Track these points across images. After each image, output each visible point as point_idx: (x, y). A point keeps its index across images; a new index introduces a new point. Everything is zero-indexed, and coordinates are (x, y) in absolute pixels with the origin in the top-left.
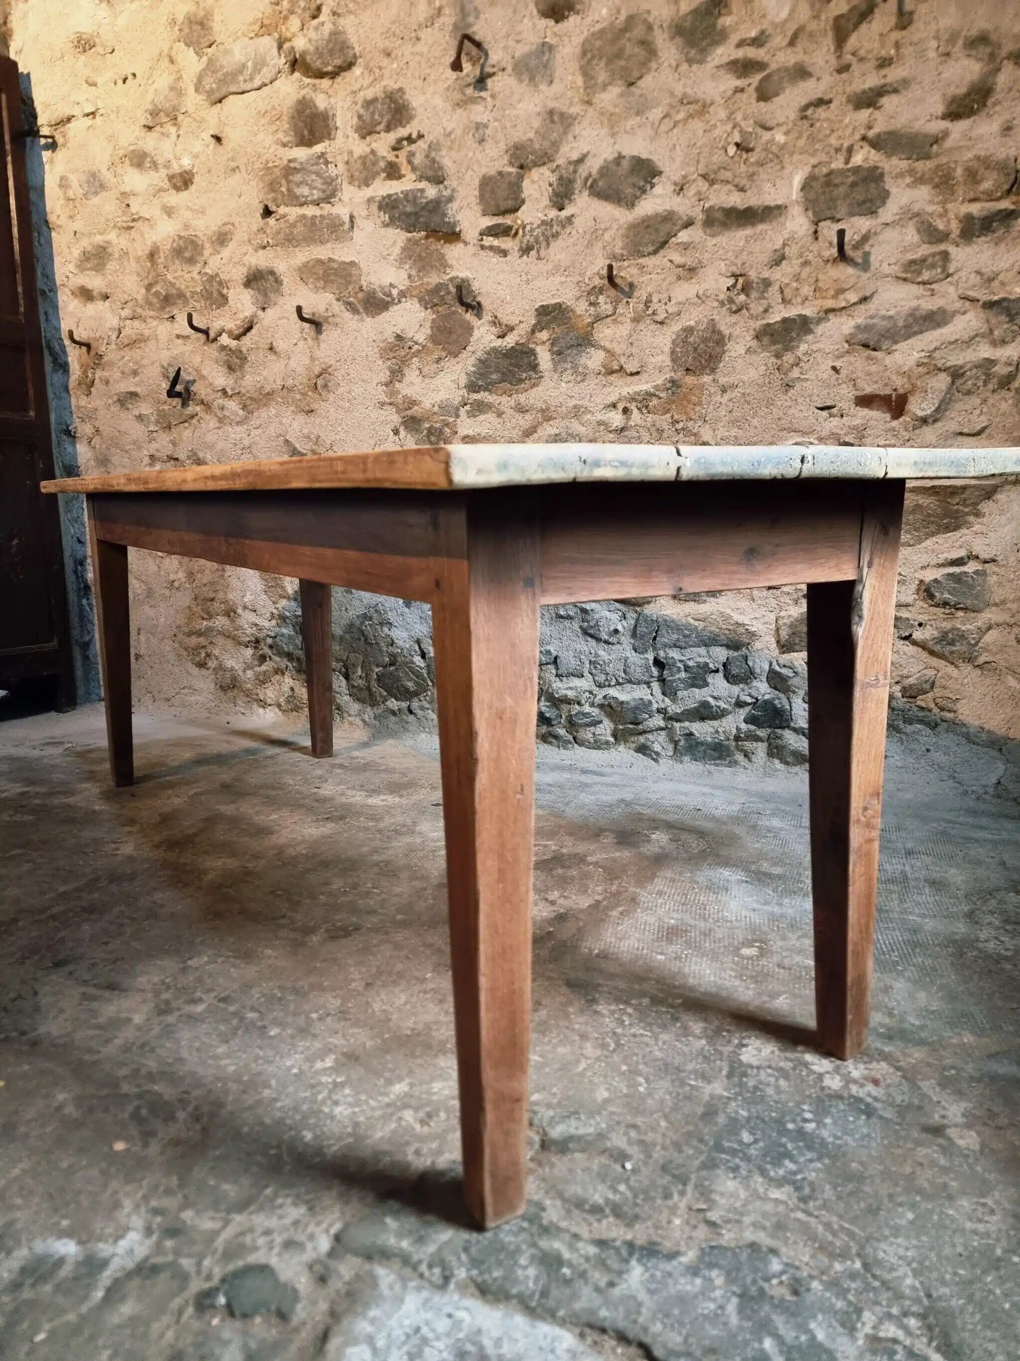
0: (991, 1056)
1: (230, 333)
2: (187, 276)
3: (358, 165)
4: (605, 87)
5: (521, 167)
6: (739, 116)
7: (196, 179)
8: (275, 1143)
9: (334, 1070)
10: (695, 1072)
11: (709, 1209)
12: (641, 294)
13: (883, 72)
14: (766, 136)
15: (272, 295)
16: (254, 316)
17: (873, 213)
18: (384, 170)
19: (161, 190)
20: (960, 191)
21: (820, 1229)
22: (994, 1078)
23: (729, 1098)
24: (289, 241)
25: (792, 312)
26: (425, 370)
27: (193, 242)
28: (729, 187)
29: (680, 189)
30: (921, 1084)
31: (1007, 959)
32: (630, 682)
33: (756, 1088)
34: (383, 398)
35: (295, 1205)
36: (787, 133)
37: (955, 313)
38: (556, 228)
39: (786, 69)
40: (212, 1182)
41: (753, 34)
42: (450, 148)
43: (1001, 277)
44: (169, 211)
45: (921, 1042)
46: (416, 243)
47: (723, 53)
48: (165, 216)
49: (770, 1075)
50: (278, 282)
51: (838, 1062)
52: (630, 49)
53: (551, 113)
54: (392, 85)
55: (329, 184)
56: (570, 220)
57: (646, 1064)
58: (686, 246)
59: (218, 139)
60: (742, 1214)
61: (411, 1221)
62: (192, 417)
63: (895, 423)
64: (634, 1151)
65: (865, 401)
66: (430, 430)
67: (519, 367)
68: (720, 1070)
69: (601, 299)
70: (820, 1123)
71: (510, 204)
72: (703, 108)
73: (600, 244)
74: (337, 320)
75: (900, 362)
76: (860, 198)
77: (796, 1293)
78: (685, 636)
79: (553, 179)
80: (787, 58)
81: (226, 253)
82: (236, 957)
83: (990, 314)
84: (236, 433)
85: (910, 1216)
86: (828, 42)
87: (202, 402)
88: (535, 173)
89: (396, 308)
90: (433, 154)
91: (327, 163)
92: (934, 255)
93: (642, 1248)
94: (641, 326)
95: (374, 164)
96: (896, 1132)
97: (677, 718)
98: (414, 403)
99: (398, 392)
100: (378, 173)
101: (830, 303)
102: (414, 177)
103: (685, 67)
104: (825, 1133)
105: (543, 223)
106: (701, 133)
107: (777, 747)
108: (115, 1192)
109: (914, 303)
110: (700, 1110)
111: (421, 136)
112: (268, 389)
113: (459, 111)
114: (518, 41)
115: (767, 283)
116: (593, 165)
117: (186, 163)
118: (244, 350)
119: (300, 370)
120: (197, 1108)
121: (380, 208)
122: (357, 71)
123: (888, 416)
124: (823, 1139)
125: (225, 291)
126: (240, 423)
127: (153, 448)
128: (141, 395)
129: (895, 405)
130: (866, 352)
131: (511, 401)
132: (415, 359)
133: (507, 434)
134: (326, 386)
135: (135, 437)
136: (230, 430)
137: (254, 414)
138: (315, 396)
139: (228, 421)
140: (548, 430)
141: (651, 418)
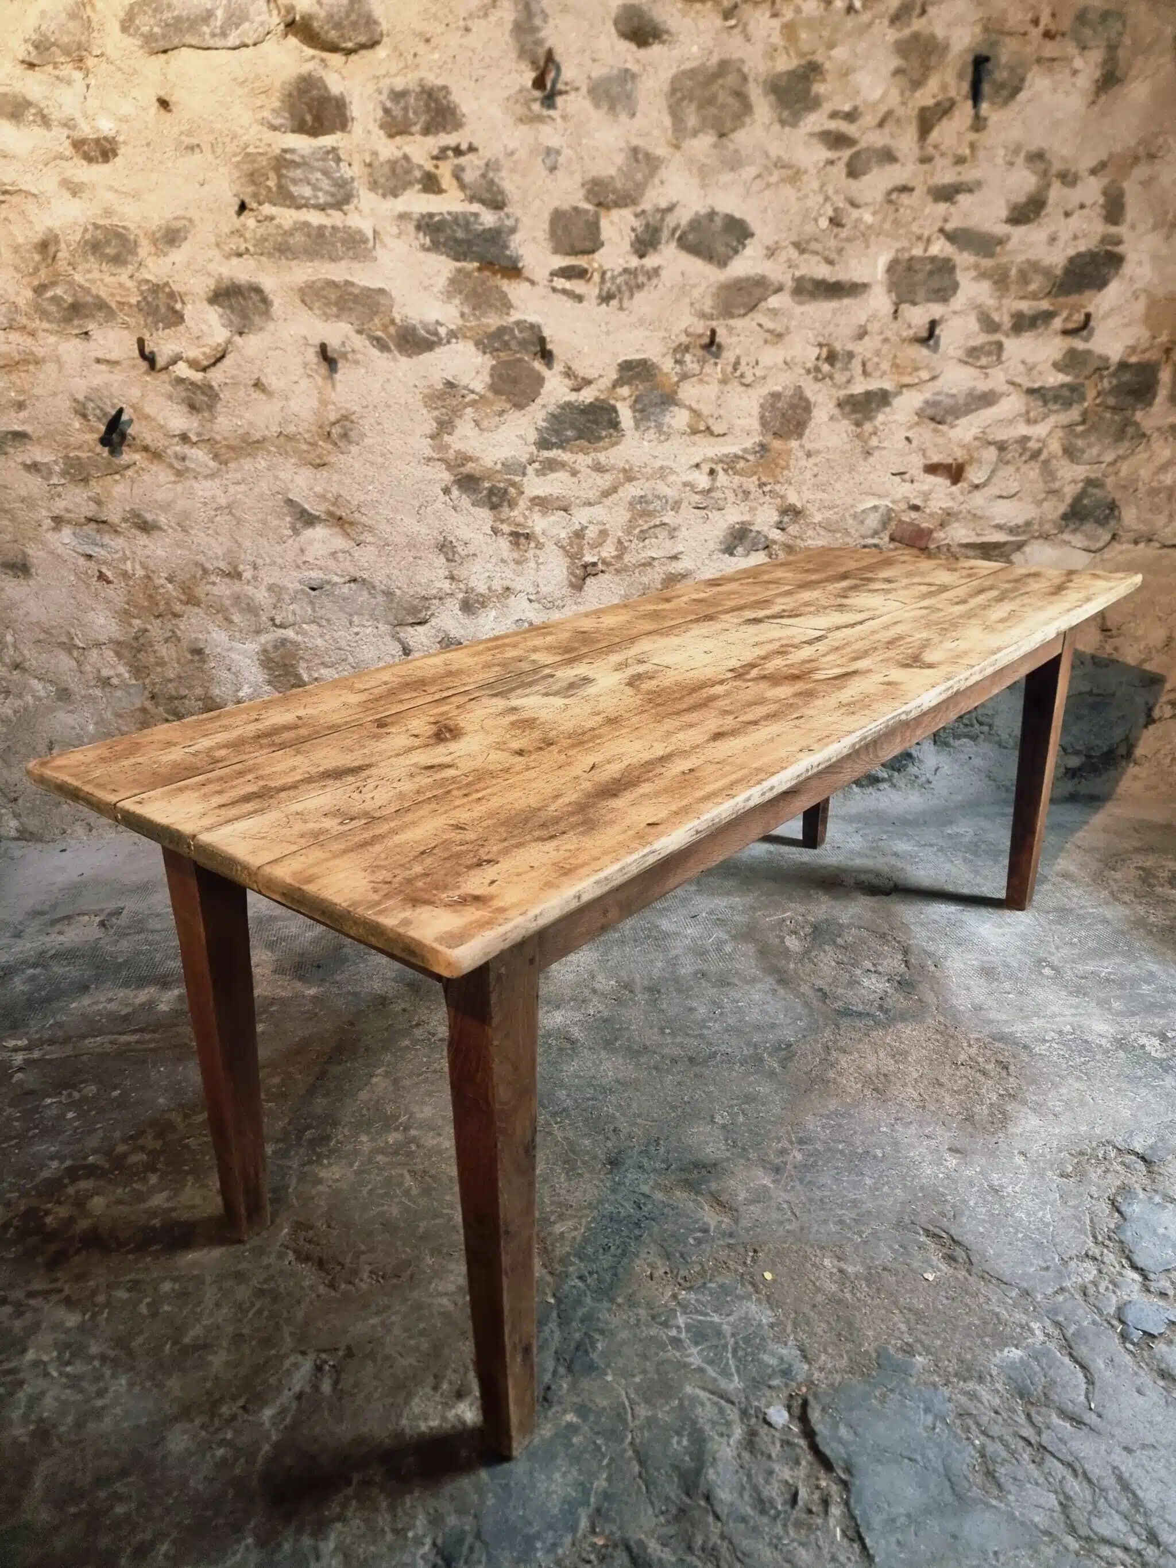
1: (193, 364)
2: (108, 279)
3: (386, 170)
4: (695, 133)
5: (599, 204)
6: (830, 192)
7: (122, 150)
12: (729, 356)
13: (959, 168)
14: (855, 213)
15: (257, 319)
16: (229, 342)
17: (945, 300)
18: (419, 182)
19: (60, 157)
20: (1013, 288)
24: (280, 251)
25: (874, 385)
26: (485, 424)
27: (119, 236)
28: (818, 258)
29: (771, 252)
34: (429, 452)
36: (874, 214)
37: (1002, 395)
38: (641, 279)
39: (875, 151)
41: (847, 108)
42: (512, 170)
43: (1039, 368)
44: (75, 190)
46: (468, 275)
47: (815, 121)
48: (67, 195)
50: (265, 301)
52: (724, 97)
53: (635, 150)
54: (433, 79)
55: (341, 186)
56: (656, 271)
58: (774, 312)
59: (164, 104)
62: (128, 467)
63: (954, 488)
65: (932, 469)
66: (492, 491)
67: (596, 423)
69: (688, 358)
71: (588, 245)
72: (794, 175)
73: (687, 300)
74: (359, 356)
75: (961, 436)
76: (936, 285)
79: (637, 223)
80: (874, 139)
81: (178, 255)
83: (1030, 398)
84: (205, 489)
86: (912, 132)
87: (146, 449)
88: (616, 214)
89: (443, 349)
90: (491, 175)
91: (338, 160)
92: (990, 343)
94: (728, 388)
95: (408, 172)
98: (467, 459)
99: (448, 447)
100: (409, 184)
101: (907, 380)
102: (462, 196)
103: (777, 127)
105: (626, 271)
106: (793, 199)
109: (971, 384)
111: (472, 149)
112: (258, 436)
113: (523, 128)
114: (594, 60)
115: (851, 355)
116: (683, 217)
117: (106, 126)
118: (214, 384)
119: (306, 414)
121: (418, 228)
122: (381, 52)
123: (948, 482)
125: (178, 306)
126: (211, 476)
127: (59, 506)
128: (34, 437)
129: (955, 473)
130: (933, 425)
131: (589, 460)
132: (469, 410)
133: (582, 494)
134: (345, 436)
135: (23, 493)
136: (196, 485)
137: (232, 465)
138: (330, 447)
139: (191, 475)
140: (631, 491)
141: (737, 480)
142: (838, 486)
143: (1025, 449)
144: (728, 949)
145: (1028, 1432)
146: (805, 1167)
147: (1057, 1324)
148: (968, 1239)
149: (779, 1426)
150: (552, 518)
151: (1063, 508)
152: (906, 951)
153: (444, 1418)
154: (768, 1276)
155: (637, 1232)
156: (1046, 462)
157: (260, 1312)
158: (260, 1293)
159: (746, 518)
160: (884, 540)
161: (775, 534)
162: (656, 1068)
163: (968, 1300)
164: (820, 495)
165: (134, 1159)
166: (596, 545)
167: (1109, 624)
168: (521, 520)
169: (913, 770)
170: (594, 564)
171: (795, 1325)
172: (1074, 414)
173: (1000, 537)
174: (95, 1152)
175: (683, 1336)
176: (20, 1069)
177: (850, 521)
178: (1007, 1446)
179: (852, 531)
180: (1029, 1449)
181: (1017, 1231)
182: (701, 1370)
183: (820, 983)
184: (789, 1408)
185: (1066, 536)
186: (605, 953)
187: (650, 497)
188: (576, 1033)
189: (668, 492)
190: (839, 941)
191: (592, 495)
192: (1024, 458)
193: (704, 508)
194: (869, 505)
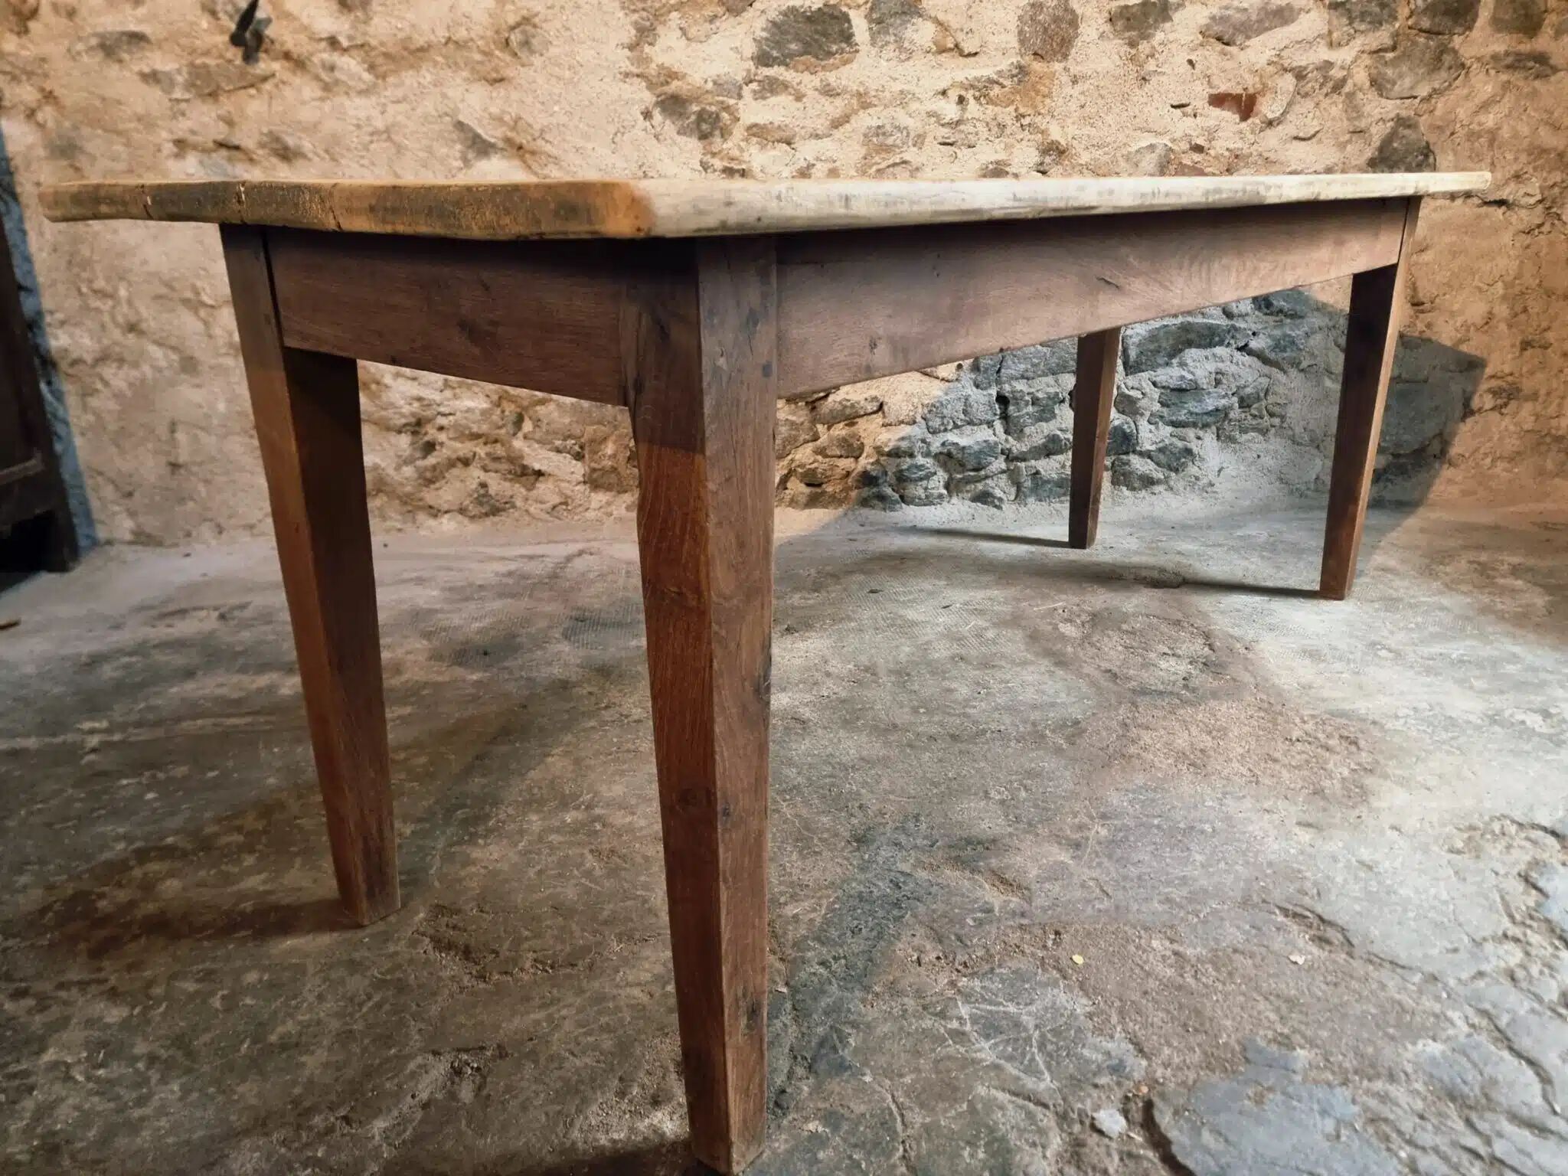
26: (693, 32)
32: (970, 423)
34: (626, 66)
37: (1301, 11)
62: (265, 79)
63: (1244, 125)
65: (1218, 100)
66: (701, 116)
67: (825, 34)
75: (1253, 60)
78: (1034, 365)
83: (1334, 15)
84: (359, 108)
87: (287, 56)
97: (1022, 458)
98: (672, 75)
99: (648, 60)
107: (1124, 475)
112: (420, 41)
119: (480, 16)
123: (1237, 117)
126: (365, 92)
127: (182, 128)
128: (152, 38)
129: (1244, 105)
130: (1219, 46)
131: (815, 81)
132: (674, 15)
133: (808, 123)
134: (526, 43)
135: (140, 110)
136: (347, 103)
137: (391, 80)
138: (508, 58)
139: (342, 89)
140: (866, 120)
141: (991, 110)
142: (1109, 119)
143: (1325, 77)
144: (990, 634)
145: (1473, 1142)
146: (1112, 843)
147: (1484, 1013)
148: (1342, 919)
149: (1115, 1135)
150: (773, 153)
151: (1369, 153)
152: (1207, 636)
153: (632, 1129)
154: (1078, 959)
155: (896, 912)
156: (1350, 96)
157: (379, 1006)
158: (380, 984)
159: (998, 156)
162: (910, 746)
163: (1354, 984)
164: (1087, 130)
165: (225, 840)
167: (1421, 296)
168: (736, 153)
169: (1192, 470)
171: (1121, 1013)
172: (1382, 36)
174: (176, 832)
175: (968, 1028)
176: (94, 750)
177: (1121, 163)
178: (1445, 1159)
180: (1478, 1163)
181: (1405, 910)
182: (996, 1067)
183: (1105, 665)
184: (1125, 1113)
186: (841, 639)
187: (888, 128)
188: (806, 713)
189: (910, 122)
190: (1125, 627)
191: (821, 125)
192: (1325, 90)
193: (951, 144)
194: (1144, 144)
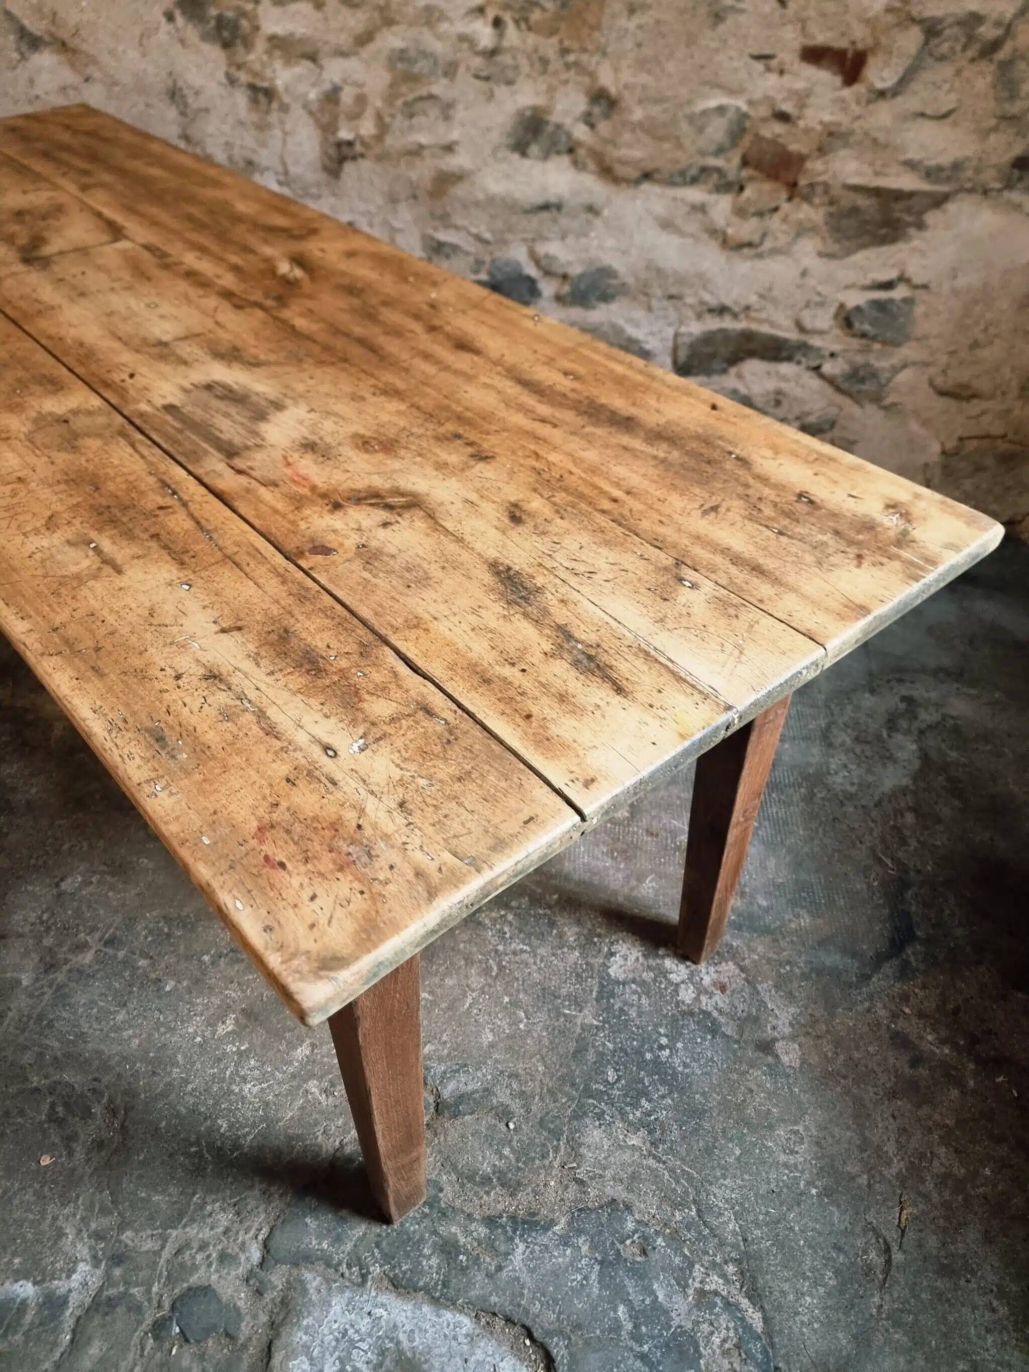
0: (822, 943)
8: (193, 1138)
9: (235, 1035)
10: (569, 995)
11: (579, 1168)
21: (667, 1176)
22: (820, 971)
23: (597, 1027)
30: (759, 988)
31: (850, 797)
33: (621, 1010)
35: (224, 1210)
40: (143, 1195)
45: (766, 931)
49: (635, 992)
51: (693, 967)
57: (525, 991)
60: (605, 1168)
61: (328, 1219)
63: (847, 92)
64: (516, 1106)
65: (813, 55)
66: (220, 22)
68: (591, 991)
70: (672, 1048)
77: (644, 1252)
82: (113, 874)
85: (738, 1152)
93: (524, 1222)
96: (735, 1052)
104: (677, 1061)
108: (55, 1219)
110: (572, 1045)
120: (111, 1101)
123: (838, 80)
124: (674, 1068)
129: (850, 66)
133: (331, 37)
140: (390, 40)
141: (532, 39)
142: (670, 67)
143: (971, 38)
150: (297, 70)
156: (1005, 66)
159: (540, 101)
160: (730, 164)
161: (581, 132)
164: (644, 78)
166: (355, 116)
168: (257, 67)
170: (350, 144)
173: (907, 182)
177: (685, 126)
179: (687, 142)
185: (1015, 196)
187: (412, 53)
189: (438, 47)
191: (344, 40)
192: (970, 53)
193: (487, 79)
194: (713, 103)
